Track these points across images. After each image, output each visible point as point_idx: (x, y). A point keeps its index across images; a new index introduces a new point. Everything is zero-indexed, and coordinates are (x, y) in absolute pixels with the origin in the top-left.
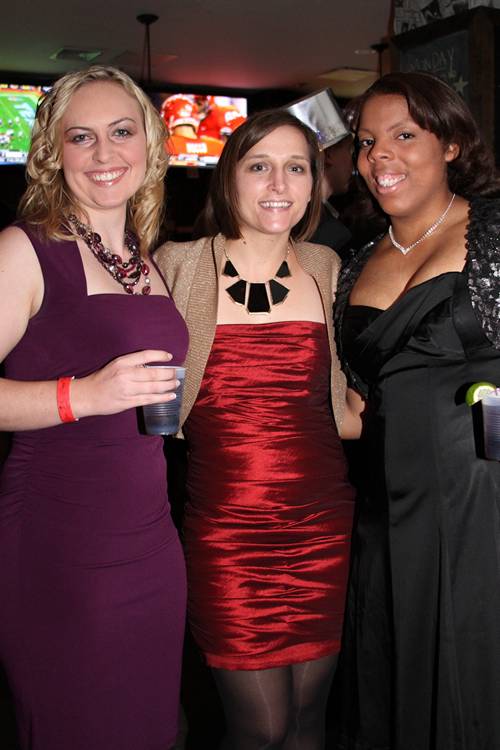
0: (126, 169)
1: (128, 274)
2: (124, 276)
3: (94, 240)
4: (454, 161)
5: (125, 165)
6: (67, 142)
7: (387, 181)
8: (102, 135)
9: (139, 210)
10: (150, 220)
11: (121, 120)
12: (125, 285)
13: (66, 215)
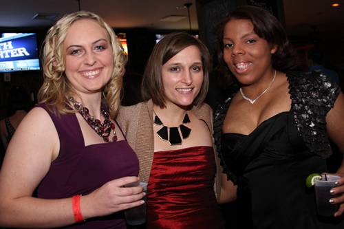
0: (102, 68)
1: (105, 130)
2: (102, 132)
3: (85, 112)
4: (276, 53)
5: (102, 66)
6: (68, 54)
7: (242, 66)
8: (88, 50)
9: (109, 92)
10: (116, 97)
11: (99, 40)
12: (104, 137)
13: (67, 97)
